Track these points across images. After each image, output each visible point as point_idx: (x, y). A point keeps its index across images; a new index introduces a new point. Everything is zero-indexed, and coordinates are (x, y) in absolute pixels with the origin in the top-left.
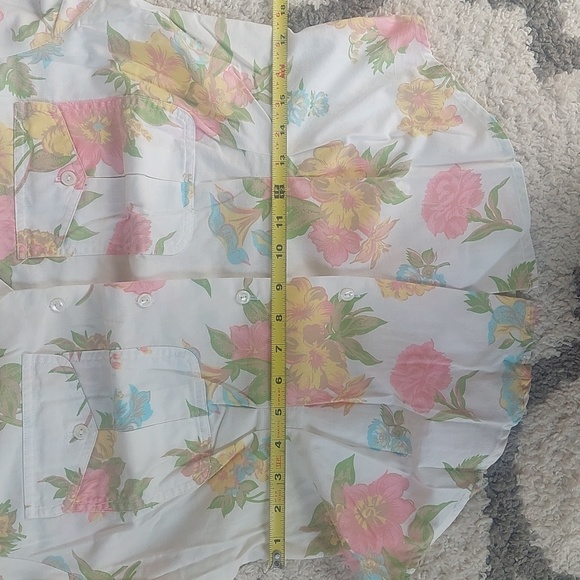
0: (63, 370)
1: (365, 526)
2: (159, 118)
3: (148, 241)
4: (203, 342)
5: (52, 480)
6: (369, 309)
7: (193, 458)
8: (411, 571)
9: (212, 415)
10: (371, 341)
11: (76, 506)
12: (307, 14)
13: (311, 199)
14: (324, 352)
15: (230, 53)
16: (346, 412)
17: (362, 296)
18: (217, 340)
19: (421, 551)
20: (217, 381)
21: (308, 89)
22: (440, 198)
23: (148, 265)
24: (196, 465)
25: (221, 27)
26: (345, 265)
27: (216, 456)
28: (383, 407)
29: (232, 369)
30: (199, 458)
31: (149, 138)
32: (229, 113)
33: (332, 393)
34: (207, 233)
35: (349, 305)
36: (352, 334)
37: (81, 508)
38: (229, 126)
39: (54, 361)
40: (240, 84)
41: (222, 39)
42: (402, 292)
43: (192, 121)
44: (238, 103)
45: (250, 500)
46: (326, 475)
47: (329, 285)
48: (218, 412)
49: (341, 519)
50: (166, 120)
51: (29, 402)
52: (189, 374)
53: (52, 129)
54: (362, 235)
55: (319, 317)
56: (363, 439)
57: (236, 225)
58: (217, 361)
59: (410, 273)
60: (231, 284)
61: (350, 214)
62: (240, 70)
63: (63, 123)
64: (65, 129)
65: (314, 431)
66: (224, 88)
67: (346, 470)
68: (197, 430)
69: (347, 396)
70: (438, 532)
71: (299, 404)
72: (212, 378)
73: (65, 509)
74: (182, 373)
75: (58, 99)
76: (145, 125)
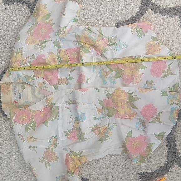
0: (67, 108)
1: (134, 147)
2: (87, 51)
3: (84, 80)
4: (97, 102)
5: (65, 132)
6: (136, 95)
7: (95, 129)
8: (146, 159)
9: (99, 119)
10: (137, 103)
11: (70, 138)
12: (122, 23)
13: (122, 69)
14: (125, 106)
15: (103, 35)
16: (130, 120)
17: (134, 92)
18: (100, 102)
19: (149, 154)
20: (100, 112)
21: (121, 42)
22: (155, 67)
23: (85, 85)
24: (95, 130)
25: (100, 29)
26: (130, 85)
27: (100, 129)
28: (140, 119)
29: (104, 109)
30: (97, 129)
31: (85, 56)
32: (102, 49)
33: (127, 115)
34: (99, 77)
35: (131, 94)
36: (132, 101)
37: (71, 138)
38: (103, 52)
39: (65, 106)
40: (105, 42)
41: (100, 32)
42: (144, 91)
43: (95, 52)
44: (105, 47)
45: (107, 139)
46: (125, 135)
47: (126, 89)
48: (101, 119)
49: (128, 145)
50: (89, 52)
51: (60, 115)
52: (94, 110)
53: (65, 55)
54: (134, 77)
55: (124, 97)
56: (134, 127)
57: (105, 75)
58: (101, 107)
59: (146, 86)
60: (103, 89)
61: (131, 72)
62: (105, 39)
63: (67, 54)
64: (67, 55)
65: (122, 124)
66: (101, 44)
67: (130, 133)
68: (96, 123)
69: (131, 116)
70: (153, 150)
71: (119, 118)
72: (99, 111)
73: (68, 138)
74: (92, 109)
75: (66, 48)
76: (84, 53)
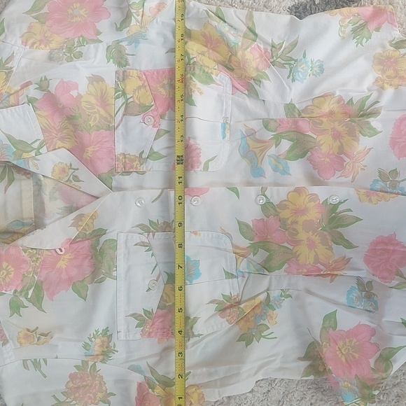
0: (143, 244)
1: (343, 359)
2: (208, 80)
3: (199, 162)
4: (234, 229)
5: (134, 316)
6: (350, 210)
7: (227, 307)
8: (376, 393)
9: (240, 279)
10: (350, 232)
11: (150, 333)
12: (310, 7)
13: (310, 133)
14: (317, 239)
15: (256, 35)
16: (332, 281)
17: (345, 201)
18: (243, 228)
19: (383, 379)
20: (243, 256)
21: (309, 58)
22: (403, 133)
23: (198, 178)
24: (228, 311)
25: (250, 17)
26: (333, 179)
27: (242, 306)
28: (358, 278)
29: (254, 248)
30: (231, 306)
31: (201, 93)
32: (254, 74)
33: (322, 267)
34: (237, 157)
35: (335, 206)
36: (337, 227)
37: (153, 334)
38: (254, 84)
39: (138, 238)
40: (261, 56)
41: (250, 26)
42: (374, 198)
43: (229, 82)
44: (260, 68)
45: (264, 337)
46: (317, 322)
47: (321, 192)
48: (244, 277)
49: (327, 352)
50: (212, 81)
51: (121, 264)
52: (225, 250)
53: (139, 88)
54: (346, 158)
55: (314, 215)
56: (343, 300)
57: (257, 151)
58: (245, 243)
59: (380, 185)
60: (252, 191)
61: (338, 143)
62: (262, 47)
63: (146, 84)
64: (148, 88)
65: (309, 292)
66: (251, 57)
67: (330, 319)
68: (230, 288)
69: (334, 269)
70: (396, 367)
71: (299, 273)
72: (240, 254)
73: (143, 335)
74: (220, 249)
75: (143, 68)
76: (199, 85)
